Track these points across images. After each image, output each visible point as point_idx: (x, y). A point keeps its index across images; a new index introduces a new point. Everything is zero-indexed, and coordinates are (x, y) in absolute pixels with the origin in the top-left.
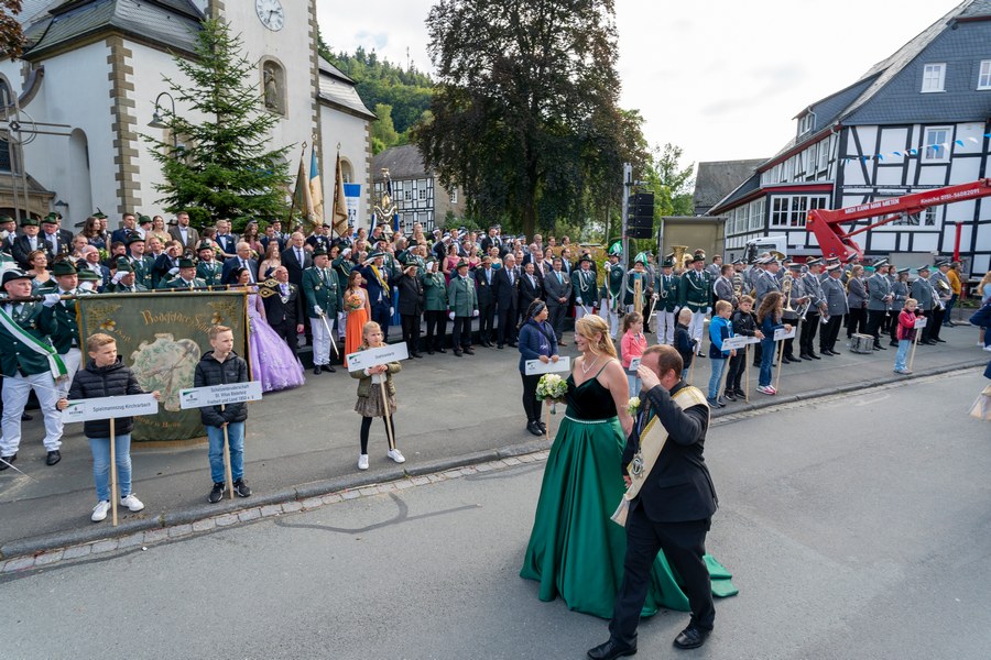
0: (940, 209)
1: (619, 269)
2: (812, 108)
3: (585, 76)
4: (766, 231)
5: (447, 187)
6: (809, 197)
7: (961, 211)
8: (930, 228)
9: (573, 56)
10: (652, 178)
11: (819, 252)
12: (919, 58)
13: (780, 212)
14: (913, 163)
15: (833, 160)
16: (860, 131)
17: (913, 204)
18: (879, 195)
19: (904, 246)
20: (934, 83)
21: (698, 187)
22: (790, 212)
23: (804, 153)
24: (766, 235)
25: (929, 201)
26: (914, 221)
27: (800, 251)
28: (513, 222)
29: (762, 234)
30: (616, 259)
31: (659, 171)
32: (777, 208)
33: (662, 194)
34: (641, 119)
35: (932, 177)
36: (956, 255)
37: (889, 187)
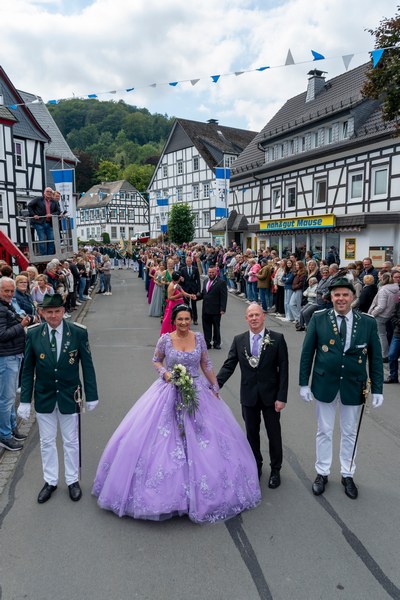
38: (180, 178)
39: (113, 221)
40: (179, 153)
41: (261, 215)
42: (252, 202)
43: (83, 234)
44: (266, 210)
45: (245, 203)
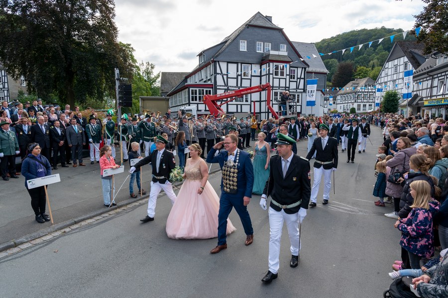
0: (249, 95)
1: (112, 123)
2: (204, 51)
3: (97, 22)
4: (189, 104)
5: (13, 76)
6: (205, 89)
7: (255, 96)
8: (247, 103)
9: (90, 11)
10: (140, 78)
11: (209, 113)
12: (238, 37)
13: (194, 95)
14: (239, 77)
15: (212, 75)
16: (221, 63)
17: (239, 94)
18: (229, 90)
19: (239, 111)
20: (243, 47)
21: (162, 83)
22: (198, 95)
23: (202, 71)
24: (189, 105)
25: (244, 92)
26: (241, 100)
27: (203, 112)
28: (60, 98)
29: (188, 105)
30: (111, 118)
31: (144, 75)
32: (192, 94)
33: (146, 86)
34: (133, 49)
35: (246, 84)
36: (254, 113)
37: (232, 87)
38: (395, 76)
39: (358, 101)
40: (396, 61)
41: (431, 96)
42: (427, 89)
43: (341, 108)
44: (434, 93)
45: (423, 89)
